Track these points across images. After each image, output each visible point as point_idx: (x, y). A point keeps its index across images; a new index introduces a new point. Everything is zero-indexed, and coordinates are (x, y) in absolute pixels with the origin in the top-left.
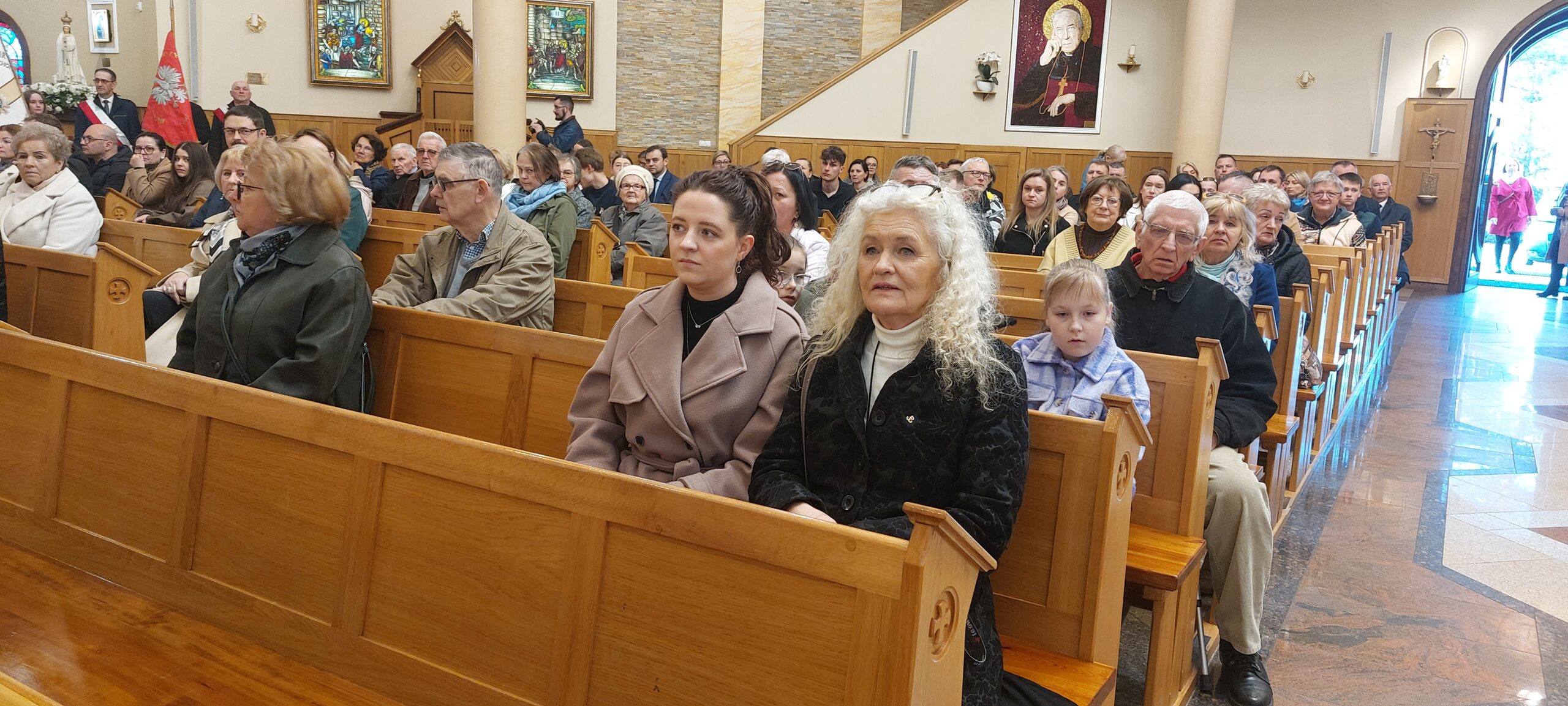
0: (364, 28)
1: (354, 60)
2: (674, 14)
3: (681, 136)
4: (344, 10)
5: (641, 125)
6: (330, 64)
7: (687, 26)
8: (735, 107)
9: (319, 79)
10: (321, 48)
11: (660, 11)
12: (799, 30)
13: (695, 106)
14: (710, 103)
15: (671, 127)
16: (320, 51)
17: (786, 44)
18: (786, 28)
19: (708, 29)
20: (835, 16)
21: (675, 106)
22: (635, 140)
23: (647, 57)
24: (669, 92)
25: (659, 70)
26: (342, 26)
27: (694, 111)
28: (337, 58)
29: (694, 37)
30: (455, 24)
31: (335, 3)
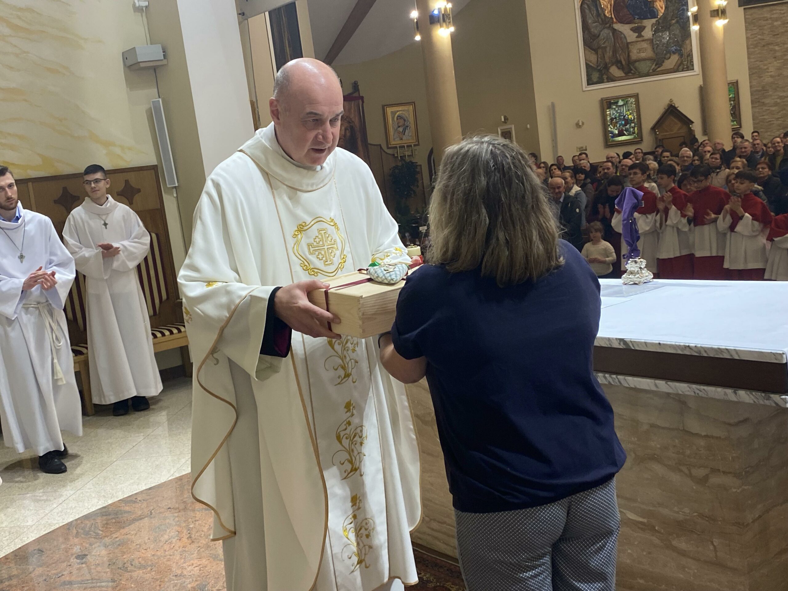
0: (628, 116)
1: (625, 132)
2: (779, 76)
4: (618, 109)
6: (615, 136)
9: (609, 144)
10: (609, 129)
11: (771, 76)
23: (767, 101)
24: (780, 116)
25: (775, 106)
26: (619, 117)
28: (617, 133)
30: (671, 105)
31: (614, 107)
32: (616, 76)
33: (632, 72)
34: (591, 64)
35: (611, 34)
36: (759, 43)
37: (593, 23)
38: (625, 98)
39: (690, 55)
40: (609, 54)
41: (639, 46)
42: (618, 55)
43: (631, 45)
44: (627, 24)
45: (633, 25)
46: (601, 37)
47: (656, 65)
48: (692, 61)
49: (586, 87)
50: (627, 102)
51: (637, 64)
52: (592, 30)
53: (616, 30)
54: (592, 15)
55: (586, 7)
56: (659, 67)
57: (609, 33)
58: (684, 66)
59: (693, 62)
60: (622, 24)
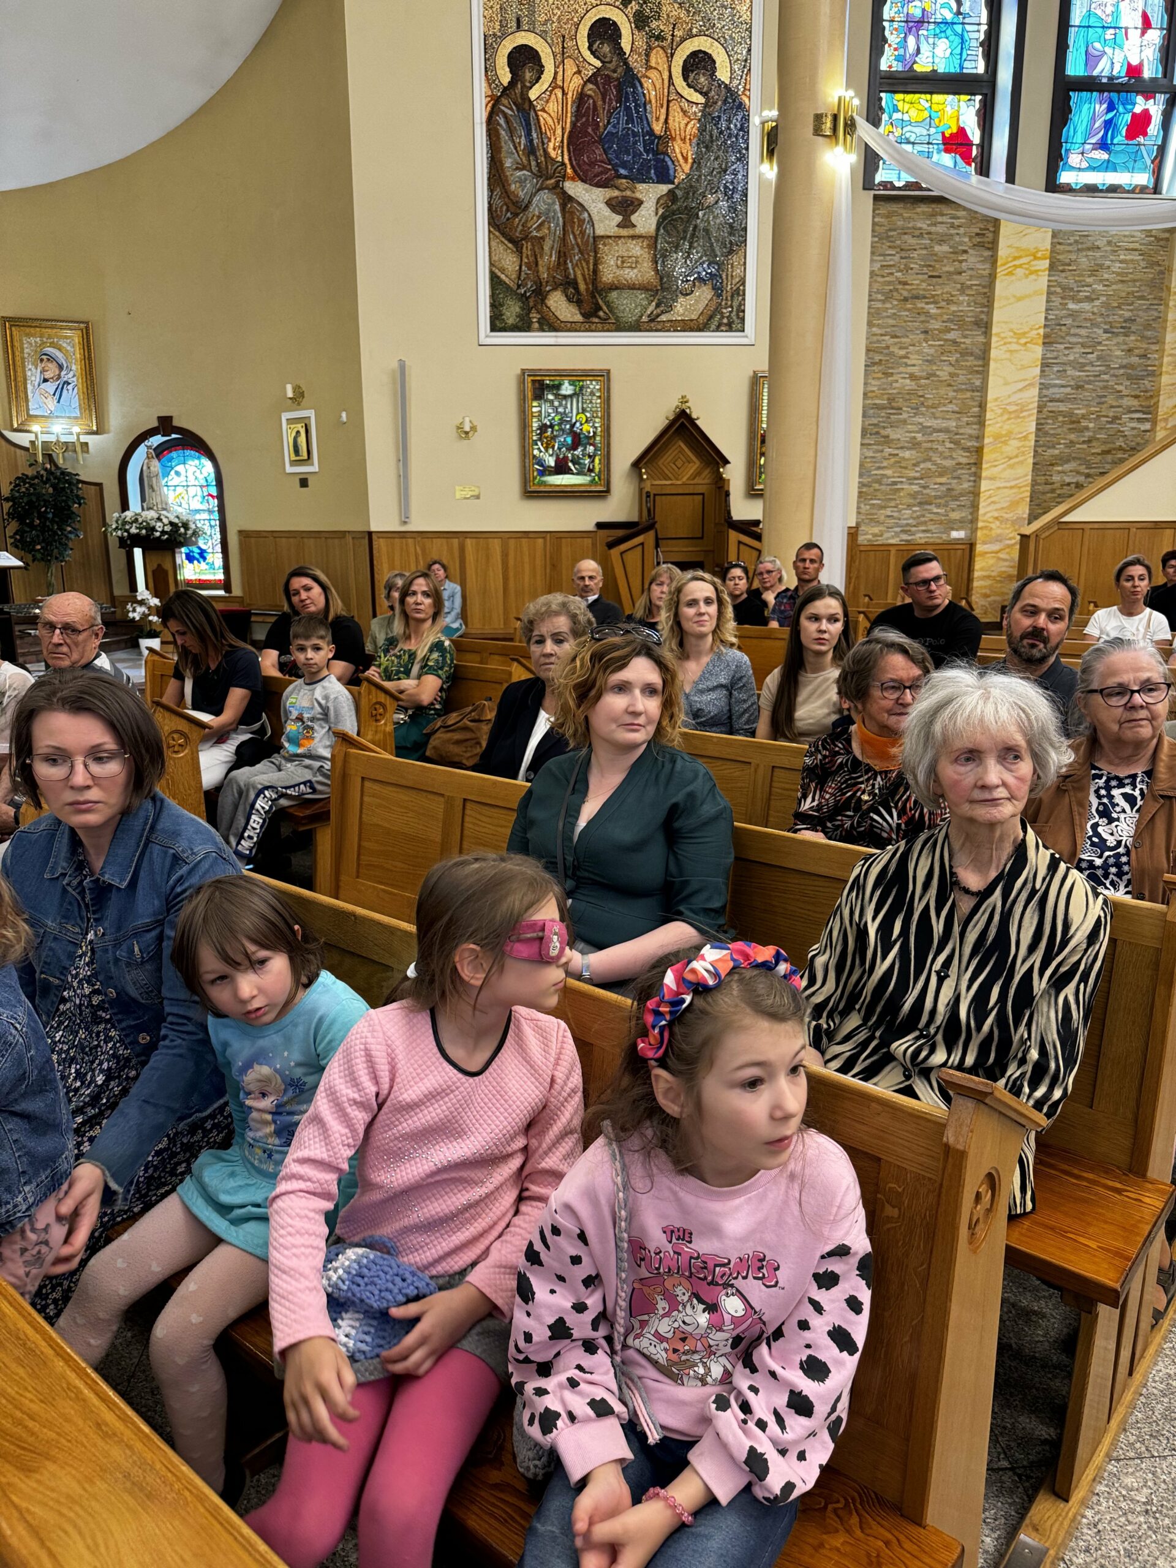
0: (581, 424)
1: (570, 464)
2: (928, 378)
3: (931, 527)
4: (560, 405)
5: (882, 518)
7: (942, 391)
8: (999, 488)
9: (533, 489)
10: (536, 452)
11: (912, 377)
12: (1078, 387)
13: (948, 489)
14: (966, 485)
15: (918, 517)
16: (534, 456)
17: (1062, 407)
18: (1063, 386)
19: (968, 394)
20: (1121, 367)
21: (925, 491)
22: (875, 535)
23: (894, 434)
24: (918, 475)
25: (909, 449)
26: (560, 424)
27: (946, 496)
28: (553, 464)
29: (950, 406)
30: (683, 412)
31: (551, 397)
32: (561, 317)
33: (601, 313)
34: (503, 277)
35: (557, 207)
36: (897, 290)
37: (517, 168)
38: (578, 377)
39: (739, 292)
40: (549, 258)
41: (620, 249)
42: (570, 265)
43: (605, 245)
44: (598, 185)
45: (616, 193)
46: (534, 210)
47: (658, 306)
48: (741, 310)
49: (487, 336)
50: (581, 388)
51: (614, 294)
52: (513, 187)
53: (570, 199)
54: (516, 148)
55: (502, 121)
56: (662, 312)
57: (554, 203)
58: (723, 317)
59: (744, 311)
60: (587, 186)
